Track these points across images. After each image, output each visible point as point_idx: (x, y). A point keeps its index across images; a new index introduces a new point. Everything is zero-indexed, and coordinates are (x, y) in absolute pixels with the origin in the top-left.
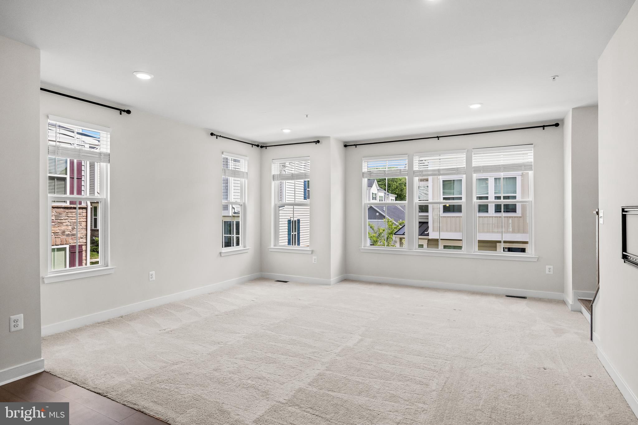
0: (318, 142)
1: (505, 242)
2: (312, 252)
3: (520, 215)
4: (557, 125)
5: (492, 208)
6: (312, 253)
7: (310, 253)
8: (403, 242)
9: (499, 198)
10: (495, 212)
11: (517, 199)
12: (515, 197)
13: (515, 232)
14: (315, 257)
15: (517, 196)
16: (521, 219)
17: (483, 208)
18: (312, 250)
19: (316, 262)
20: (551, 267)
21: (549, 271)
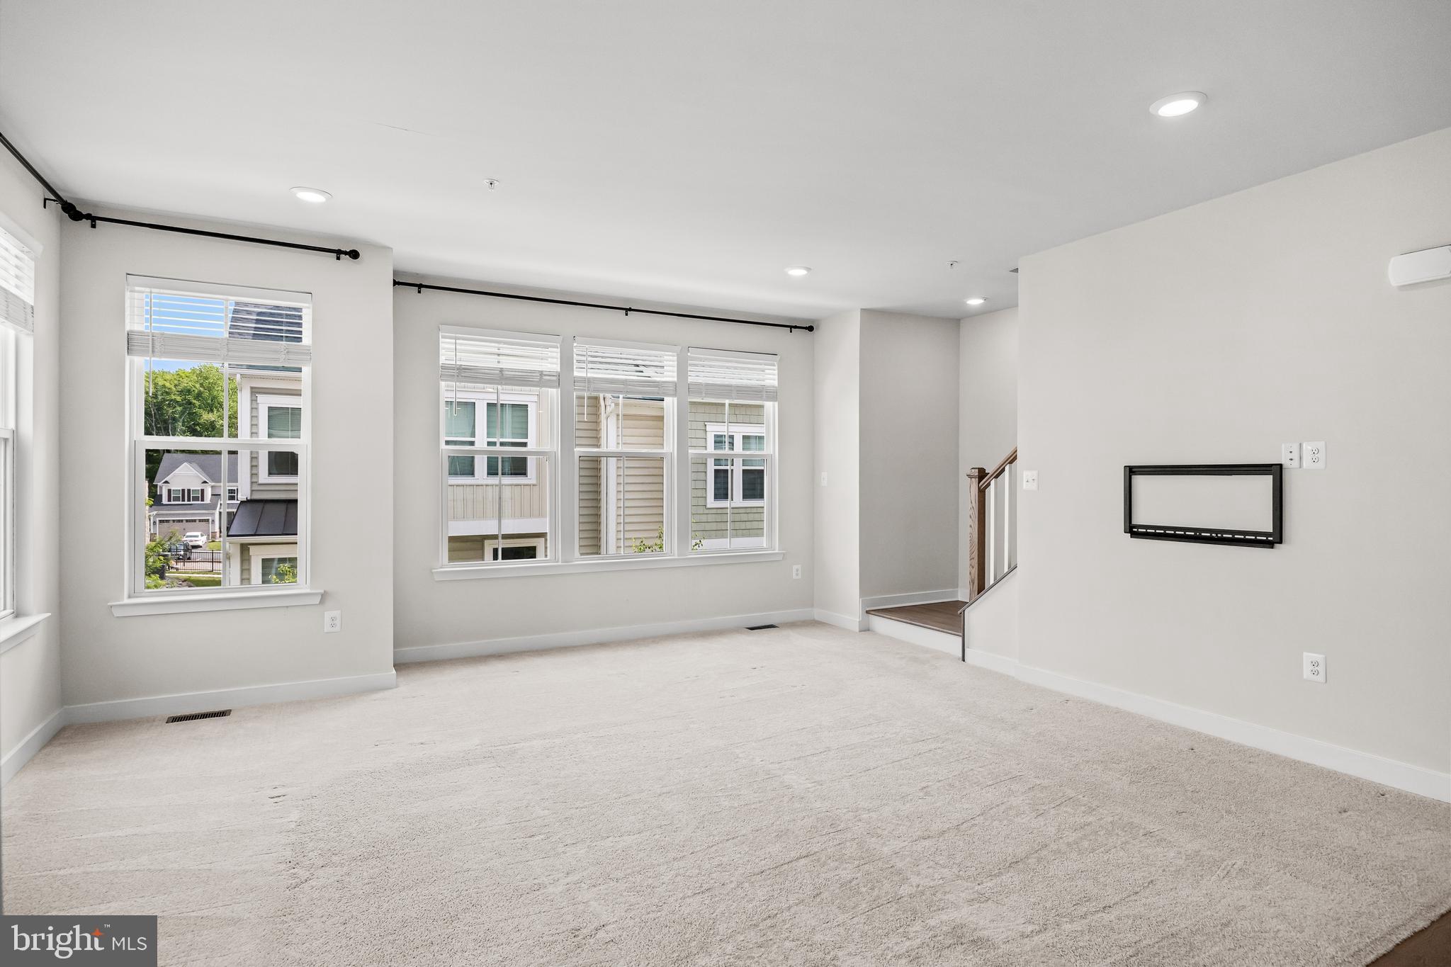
0: (354, 255)
1: (506, 537)
2: (324, 597)
3: (534, 482)
4: (811, 329)
5: (481, 465)
8: (250, 557)
9: (494, 444)
10: (488, 474)
11: (530, 447)
12: (525, 445)
13: (524, 516)
14: (336, 613)
15: (528, 444)
16: (536, 489)
17: (464, 466)
18: (322, 591)
19: (337, 629)
20: (799, 567)
21: (797, 575)
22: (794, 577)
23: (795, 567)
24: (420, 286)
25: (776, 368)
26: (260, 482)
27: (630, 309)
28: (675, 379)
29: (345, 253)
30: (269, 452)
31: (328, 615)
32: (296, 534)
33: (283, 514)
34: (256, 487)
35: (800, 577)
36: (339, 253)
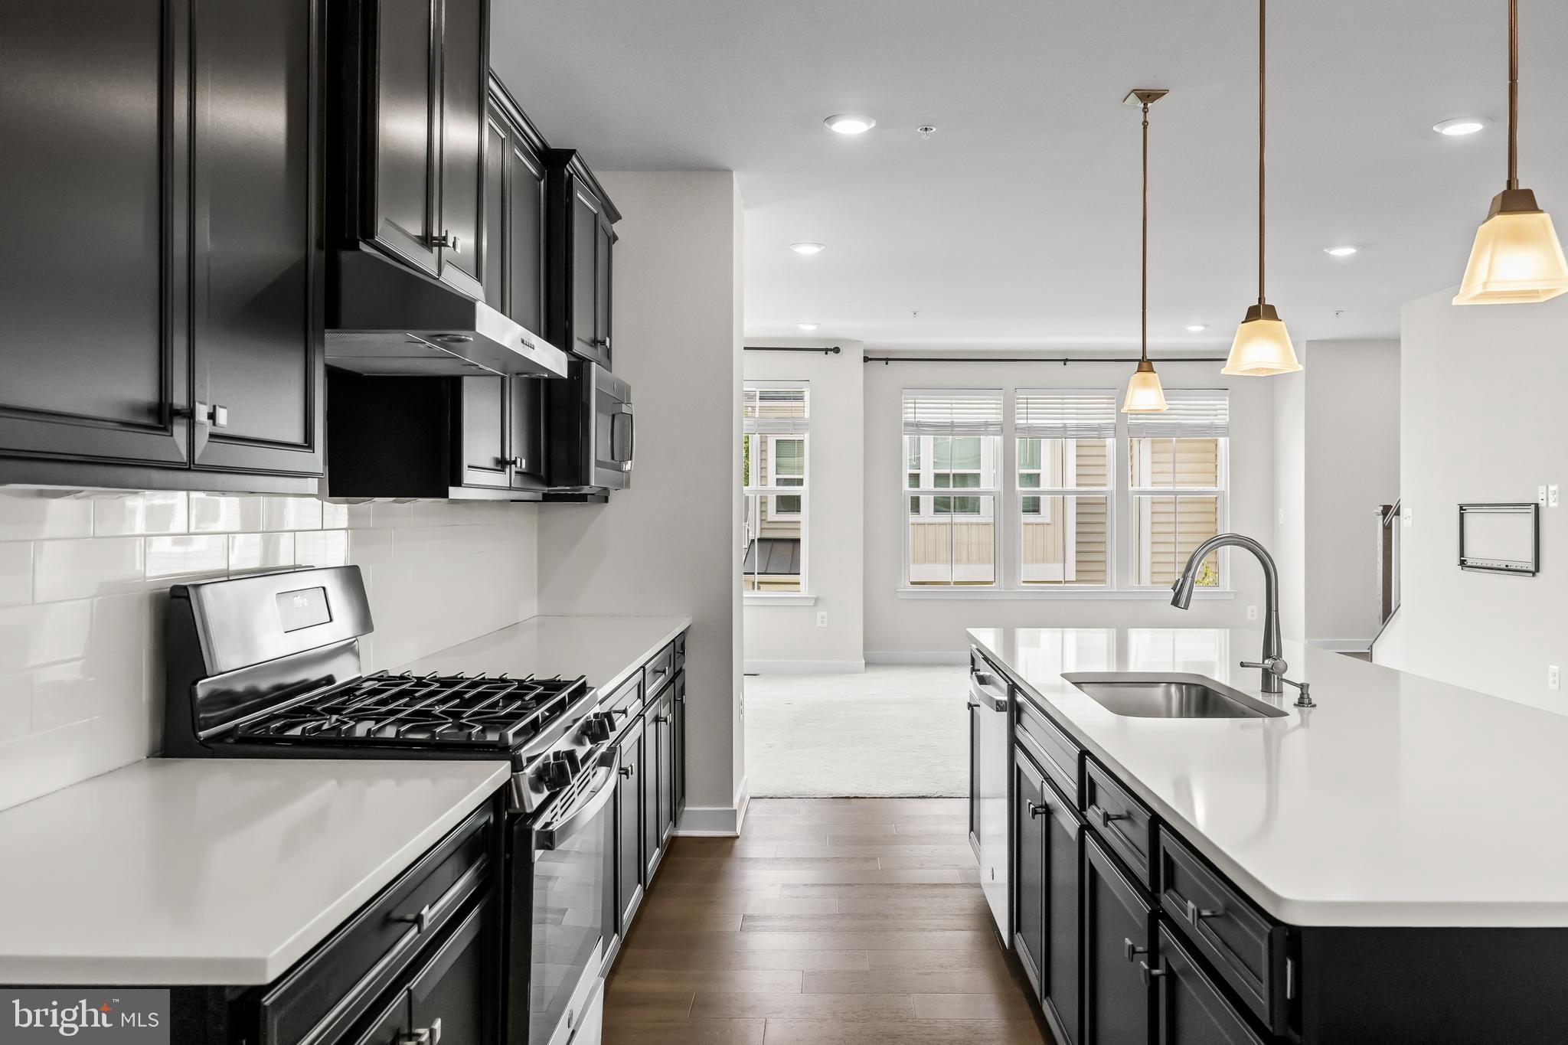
0: (837, 350)
2: (817, 600)
6: (815, 604)
7: (812, 603)
14: (825, 613)
18: (815, 596)
19: (825, 625)
20: (1255, 607)
21: (1252, 616)
22: (1249, 617)
23: (1250, 608)
24: (887, 360)
25: (1227, 402)
26: (769, 520)
27: (1067, 360)
28: (1115, 421)
29: (831, 350)
30: (777, 497)
31: (820, 614)
32: (799, 574)
33: (791, 553)
34: (765, 526)
35: (1254, 618)
36: (826, 351)
